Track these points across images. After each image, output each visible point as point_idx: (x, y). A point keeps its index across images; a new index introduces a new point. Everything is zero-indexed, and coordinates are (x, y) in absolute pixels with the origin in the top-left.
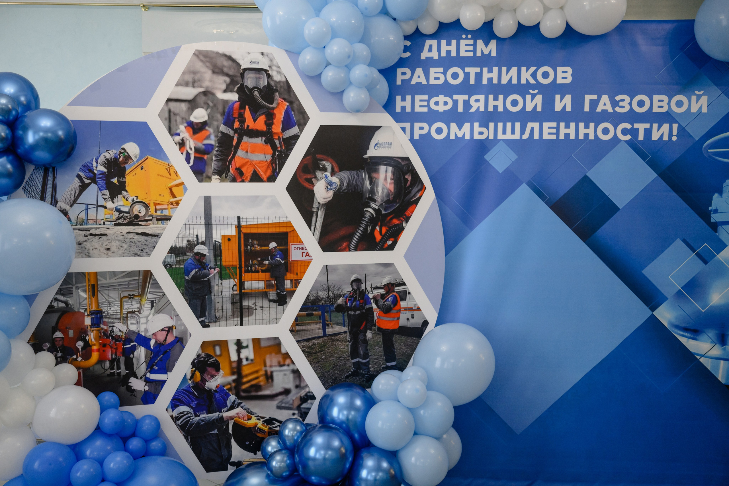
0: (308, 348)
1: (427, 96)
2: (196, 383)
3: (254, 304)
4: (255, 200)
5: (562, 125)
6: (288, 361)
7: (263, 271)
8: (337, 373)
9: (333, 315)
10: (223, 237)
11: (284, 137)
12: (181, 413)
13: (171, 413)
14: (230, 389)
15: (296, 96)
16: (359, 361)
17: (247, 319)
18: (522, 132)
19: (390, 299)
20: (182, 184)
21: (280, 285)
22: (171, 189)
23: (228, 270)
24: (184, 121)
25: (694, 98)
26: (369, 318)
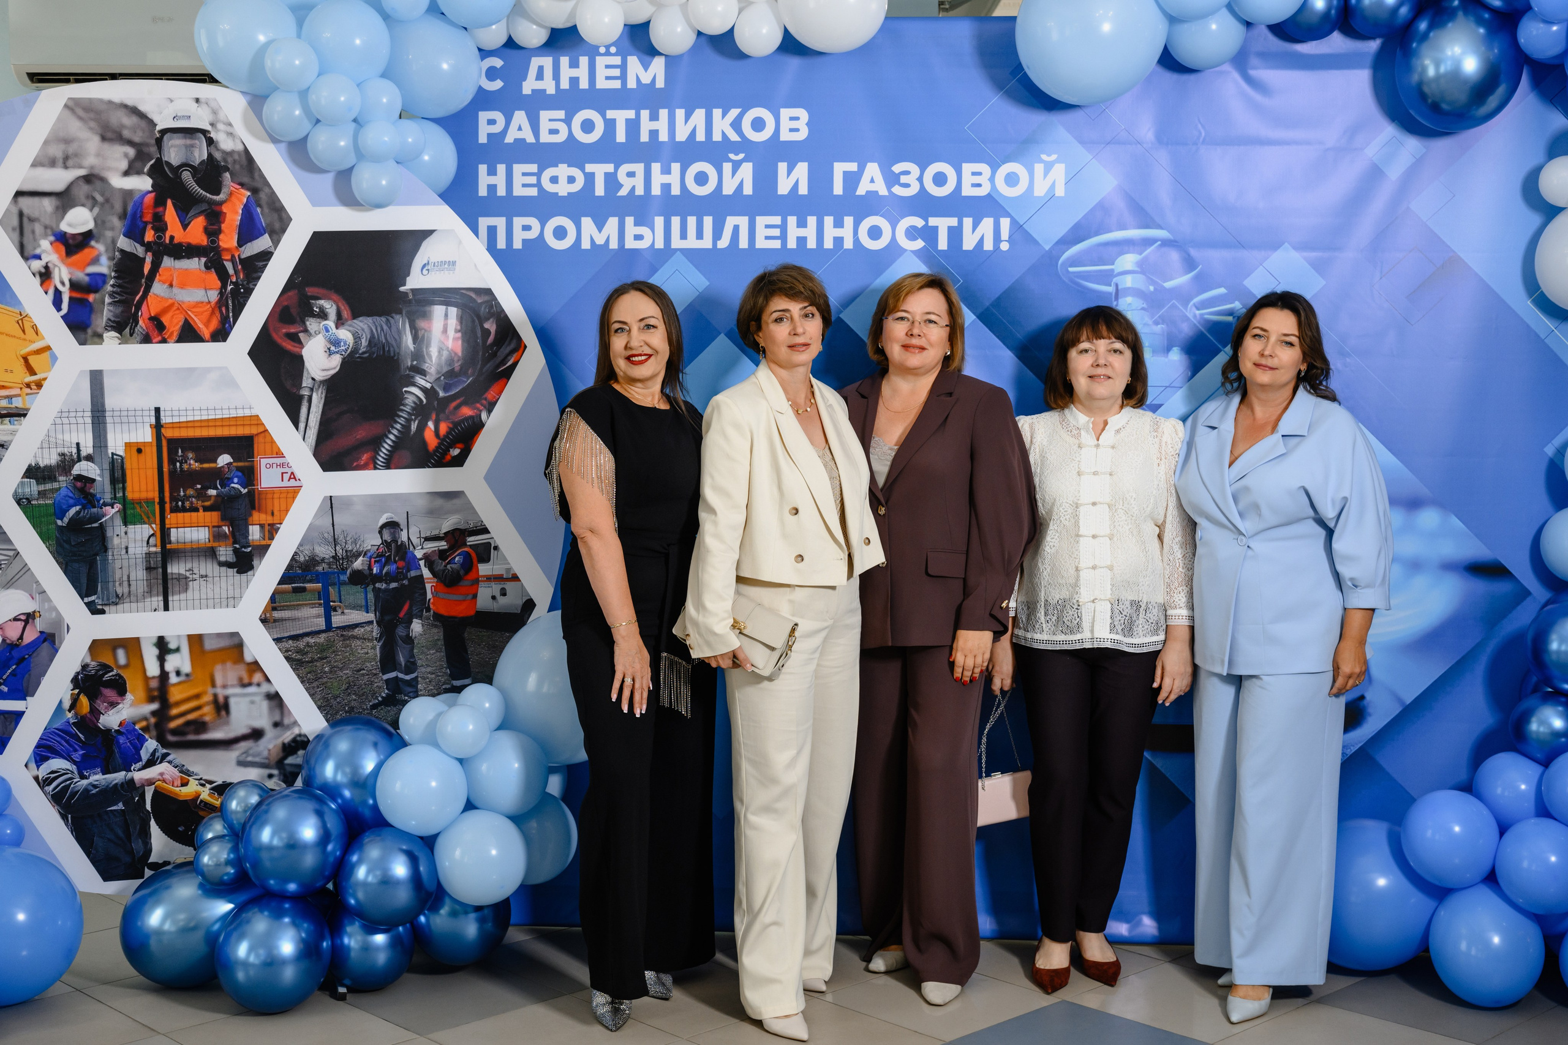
0: (297, 653)
1: (535, 166)
2: (81, 717)
3: (190, 570)
4: (188, 376)
5: (792, 220)
6: (257, 677)
7: (206, 509)
8: (355, 700)
9: (344, 589)
10: (128, 445)
11: (243, 256)
12: (53, 772)
13: (35, 772)
14: (146, 729)
15: (265, 178)
16: (397, 676)
17: (176, 597)
18: (717, 234)
19: (457, 559)
20: (48, 348)
21: (239, 534)
22: (26, 359)
23: (138, 507)
24: (49, 232)
25: (1039, 168)
26: (417, 595)
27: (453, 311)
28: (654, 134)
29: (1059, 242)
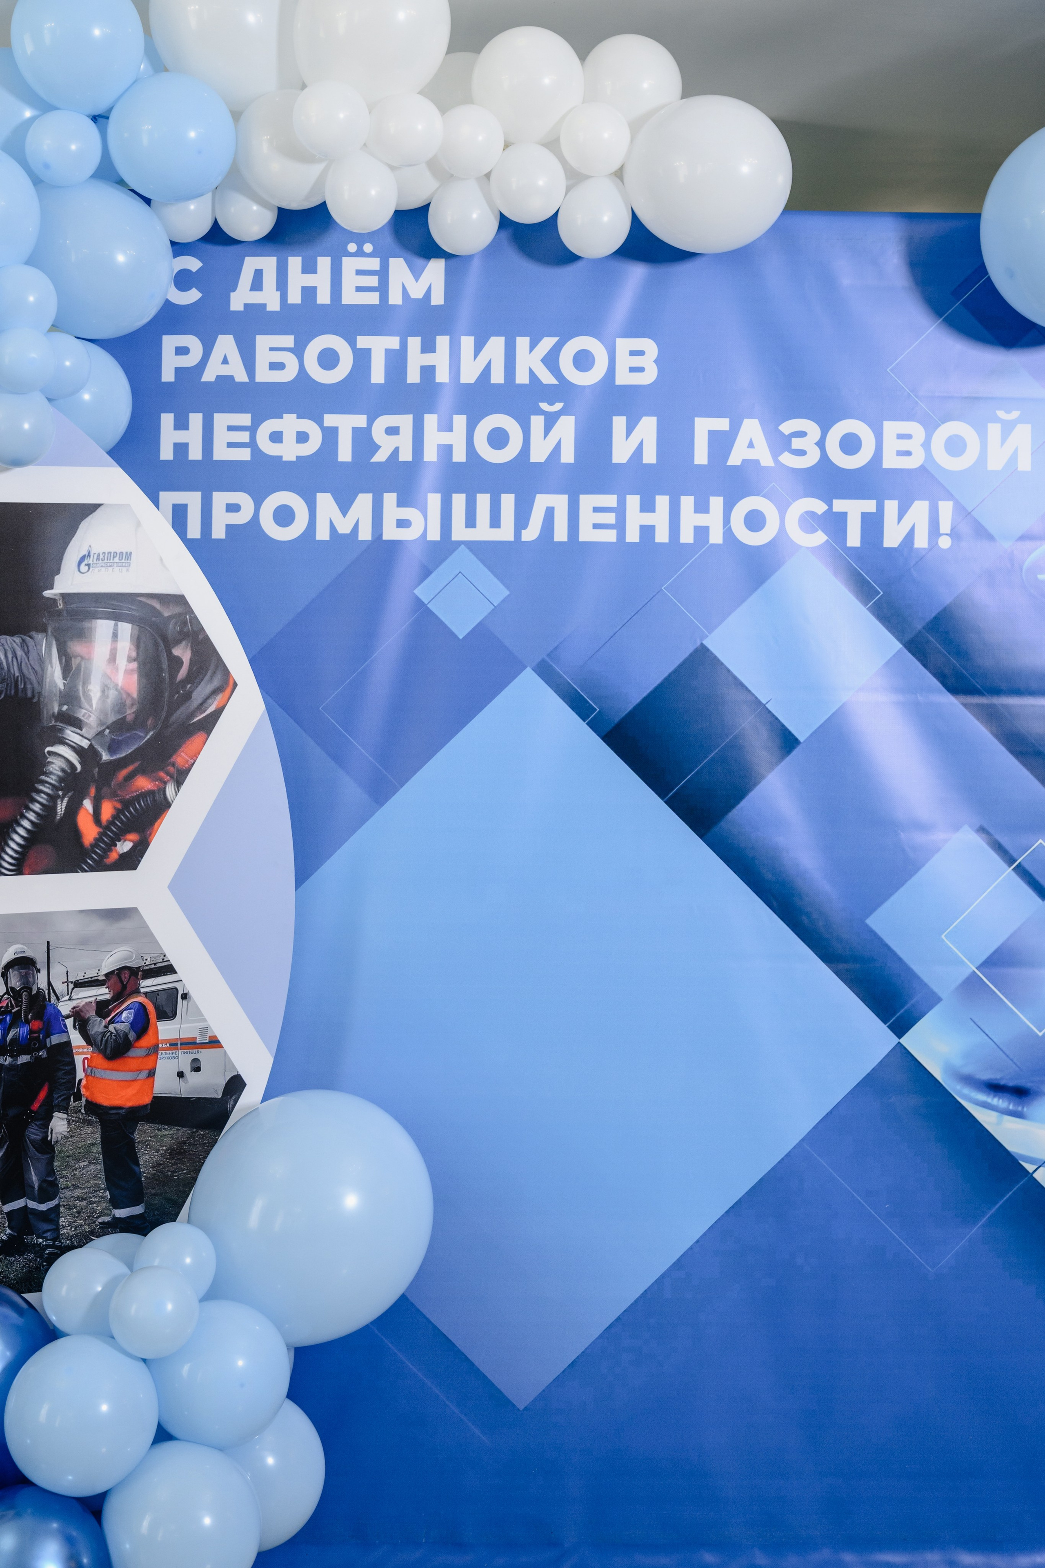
1: (248, 416)
5: (634, 501)
16: (26, 1206)
18: (522, 521)
19: (124, 1015)
25: (994, 430)
26: (60, 1073)
27: (126, 629)
28: (428, 371)
29: (1023, 538)
